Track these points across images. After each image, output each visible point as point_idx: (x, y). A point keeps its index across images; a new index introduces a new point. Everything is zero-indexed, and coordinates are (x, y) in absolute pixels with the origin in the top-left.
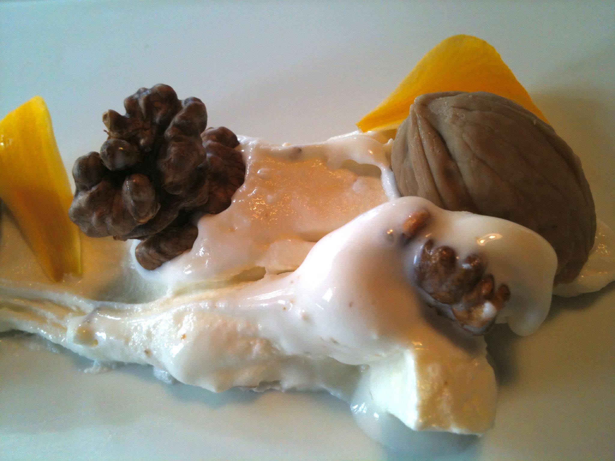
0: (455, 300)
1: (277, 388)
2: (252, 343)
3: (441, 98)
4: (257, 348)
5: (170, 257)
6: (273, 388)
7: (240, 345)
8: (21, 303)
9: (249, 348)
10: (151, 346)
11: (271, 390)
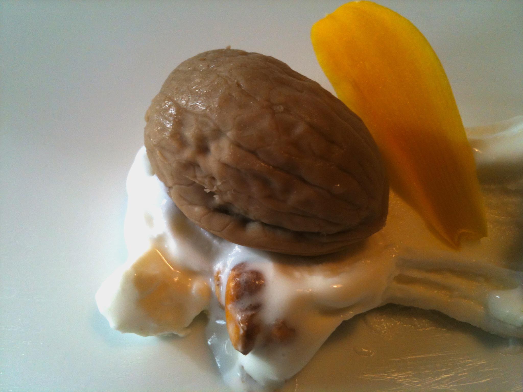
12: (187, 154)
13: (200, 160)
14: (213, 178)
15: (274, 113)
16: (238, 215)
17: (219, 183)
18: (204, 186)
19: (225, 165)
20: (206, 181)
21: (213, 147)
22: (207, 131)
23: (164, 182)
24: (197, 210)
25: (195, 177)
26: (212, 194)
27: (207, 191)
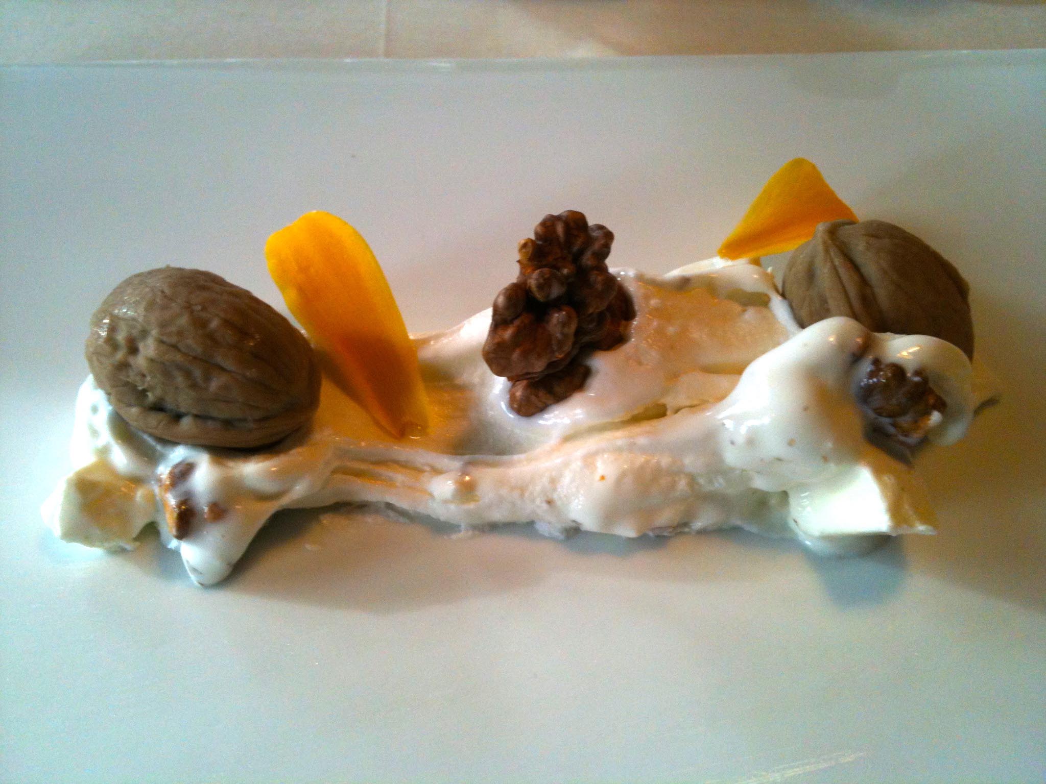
0: (903, 412)
1: (687, 530)
2: (677, 479)
3: (846, 227)
4: (682, 484)
5: (560, 398)
6: (682, 531)
7: (664, 481)
8: (363, 466)
9: (673, 486)
10: (555, 496)
11: (681, 532)
12: (120, 355)
13: (131, 360)
14: (144, 376)
15: (192, 312)
16: (171, 411)
17: (148, 378)
18: (136, 384)
19: (152, 361)
20: (138, 379)
21: (141, 346)
22: (135, 332)
23: (105, 390)
24: (134, 410)
25: (128, 376)
26: (144, 391)
27: (140, 388)
